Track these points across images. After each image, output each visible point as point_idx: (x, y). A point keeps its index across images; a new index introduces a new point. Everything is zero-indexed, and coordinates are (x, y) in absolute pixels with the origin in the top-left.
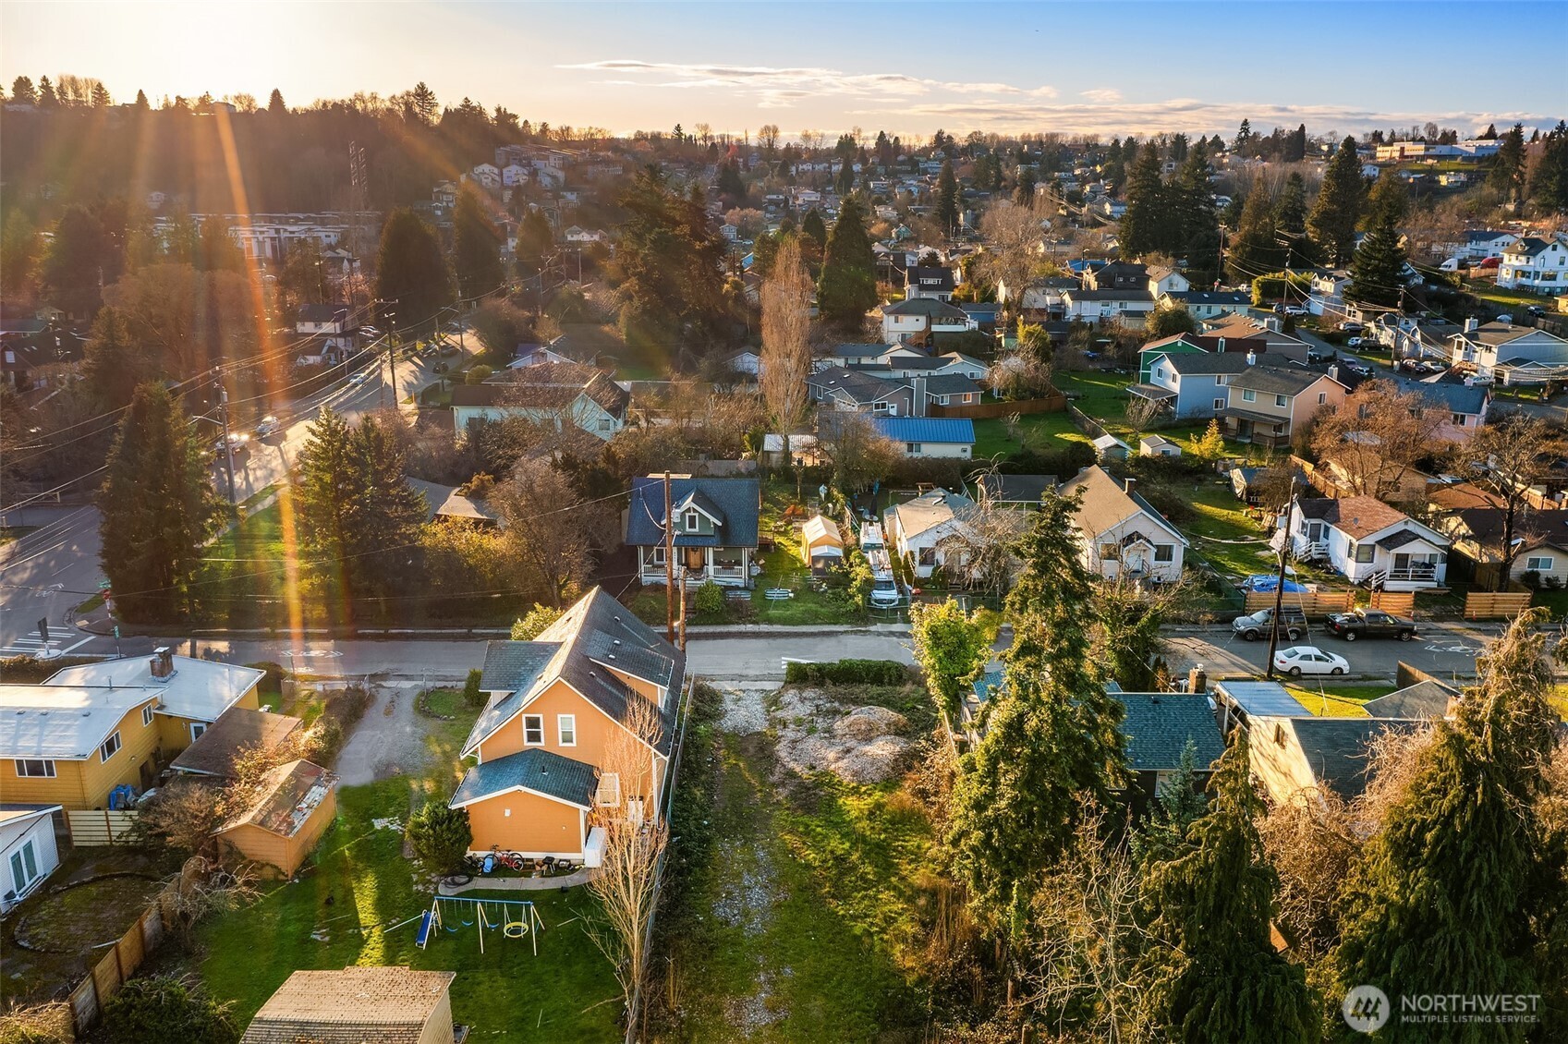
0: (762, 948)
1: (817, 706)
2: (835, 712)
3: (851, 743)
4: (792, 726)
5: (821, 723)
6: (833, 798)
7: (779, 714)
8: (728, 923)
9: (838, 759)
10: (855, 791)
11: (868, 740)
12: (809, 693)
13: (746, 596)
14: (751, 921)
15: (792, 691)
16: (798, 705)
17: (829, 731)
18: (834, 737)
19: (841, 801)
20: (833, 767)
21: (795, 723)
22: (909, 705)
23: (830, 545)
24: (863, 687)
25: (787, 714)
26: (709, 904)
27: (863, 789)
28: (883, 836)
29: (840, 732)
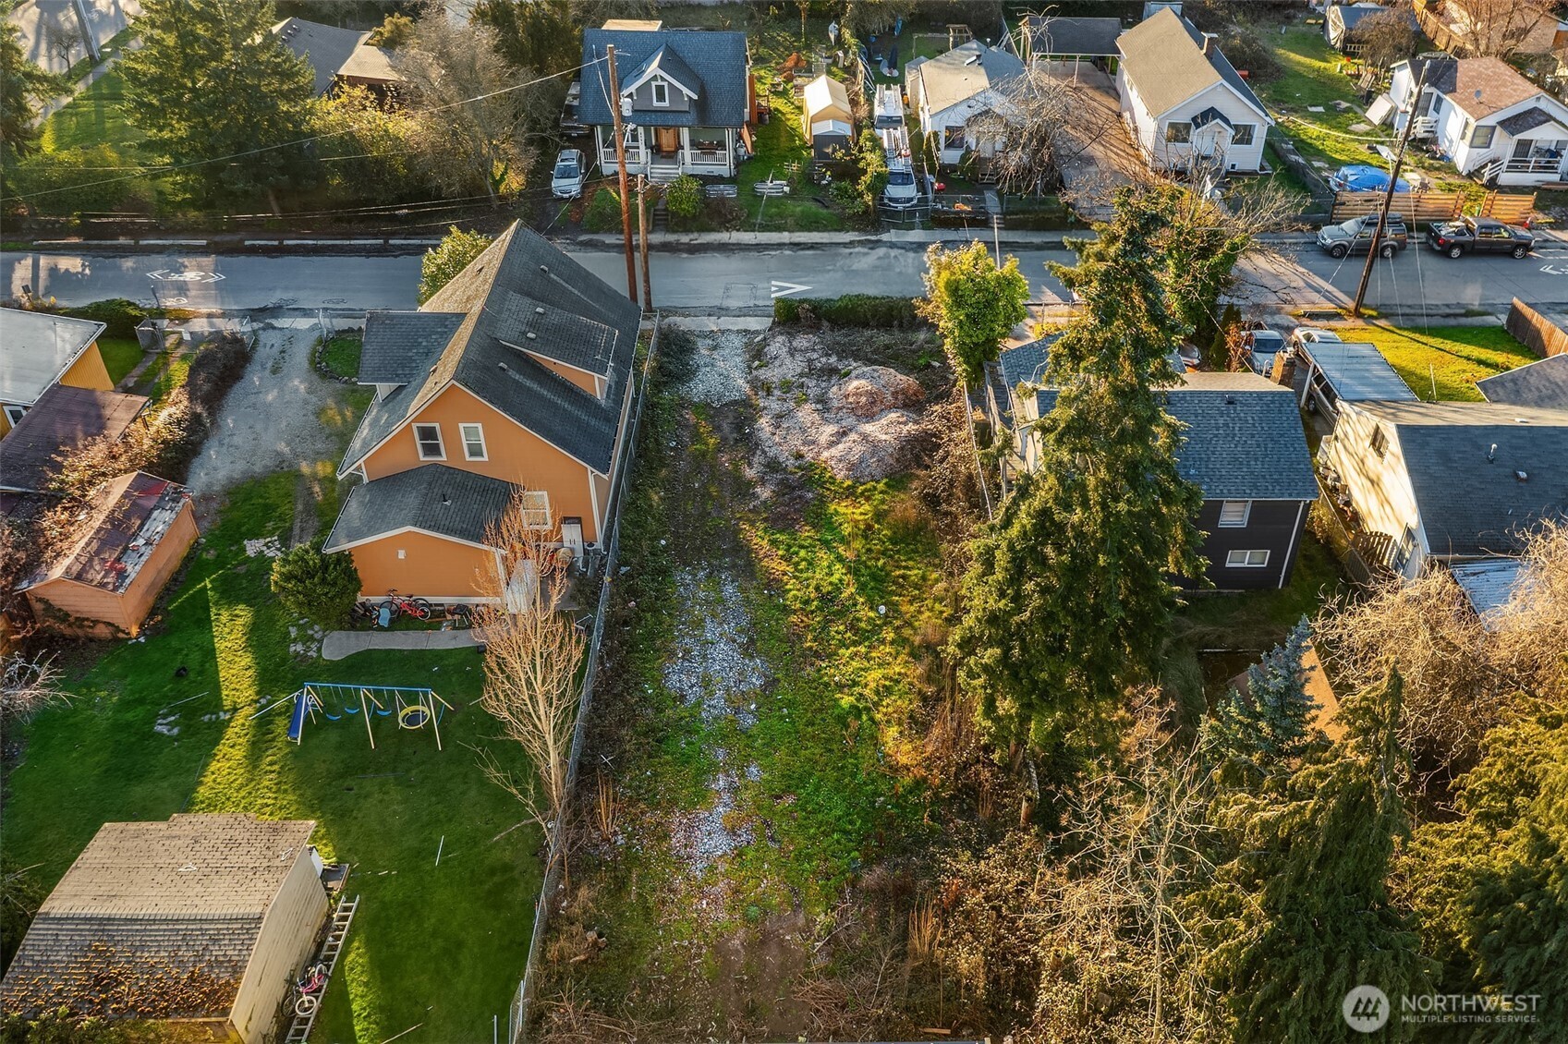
0: (724, 737)
1: (810, 361)
2: (831, 371)
3: (851, 421)
4: (777, 393)
5: (813, 387)
6: (822, 501)
7: (764, 374)
8: (683, 698)
9: (832, 444)
10: (850, 493)
11: (870, 417)
12: (802, 341)
13: (730, 192)
14: (712, 694)
15: (780, 339)
16: (786, 361)
17: (822, 400)
18: (828, 410)
19: (832, 507)
20: (826, 454)
21: (781, 388)
22: (922, 361)
23: (835, 118)
24: (868, 333)
25: (771, 374)
26: (660, 669)
27: (861, 488)
28: (880, 563)
29: (836, 404)
